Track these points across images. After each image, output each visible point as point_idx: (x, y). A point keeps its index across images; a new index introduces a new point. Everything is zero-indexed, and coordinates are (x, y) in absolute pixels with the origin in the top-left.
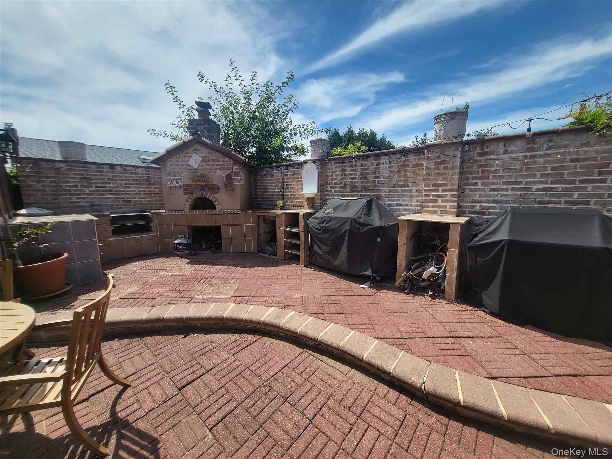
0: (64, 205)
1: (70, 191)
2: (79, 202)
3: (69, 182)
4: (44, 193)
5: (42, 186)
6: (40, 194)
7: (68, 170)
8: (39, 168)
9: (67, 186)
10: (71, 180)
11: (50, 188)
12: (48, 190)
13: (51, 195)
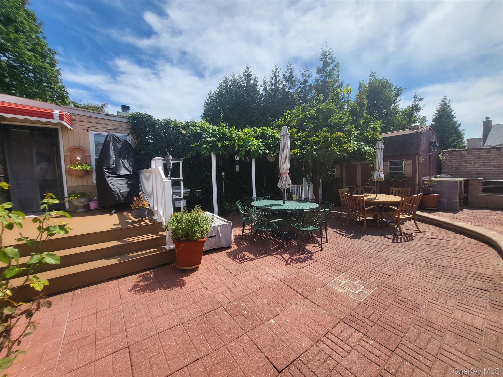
0: (462, 173)
1: (466, 165)
2: (470, 172)
3: (467, 161)
4: (452, 167)
5: (452, 164)
6: (450, 168)
7: (468, 154)
8: (452, 155)
9: (465, 163)
10: (468, 160)
11: (455, 165)
12: (454, 165)
13: (455, 168)
